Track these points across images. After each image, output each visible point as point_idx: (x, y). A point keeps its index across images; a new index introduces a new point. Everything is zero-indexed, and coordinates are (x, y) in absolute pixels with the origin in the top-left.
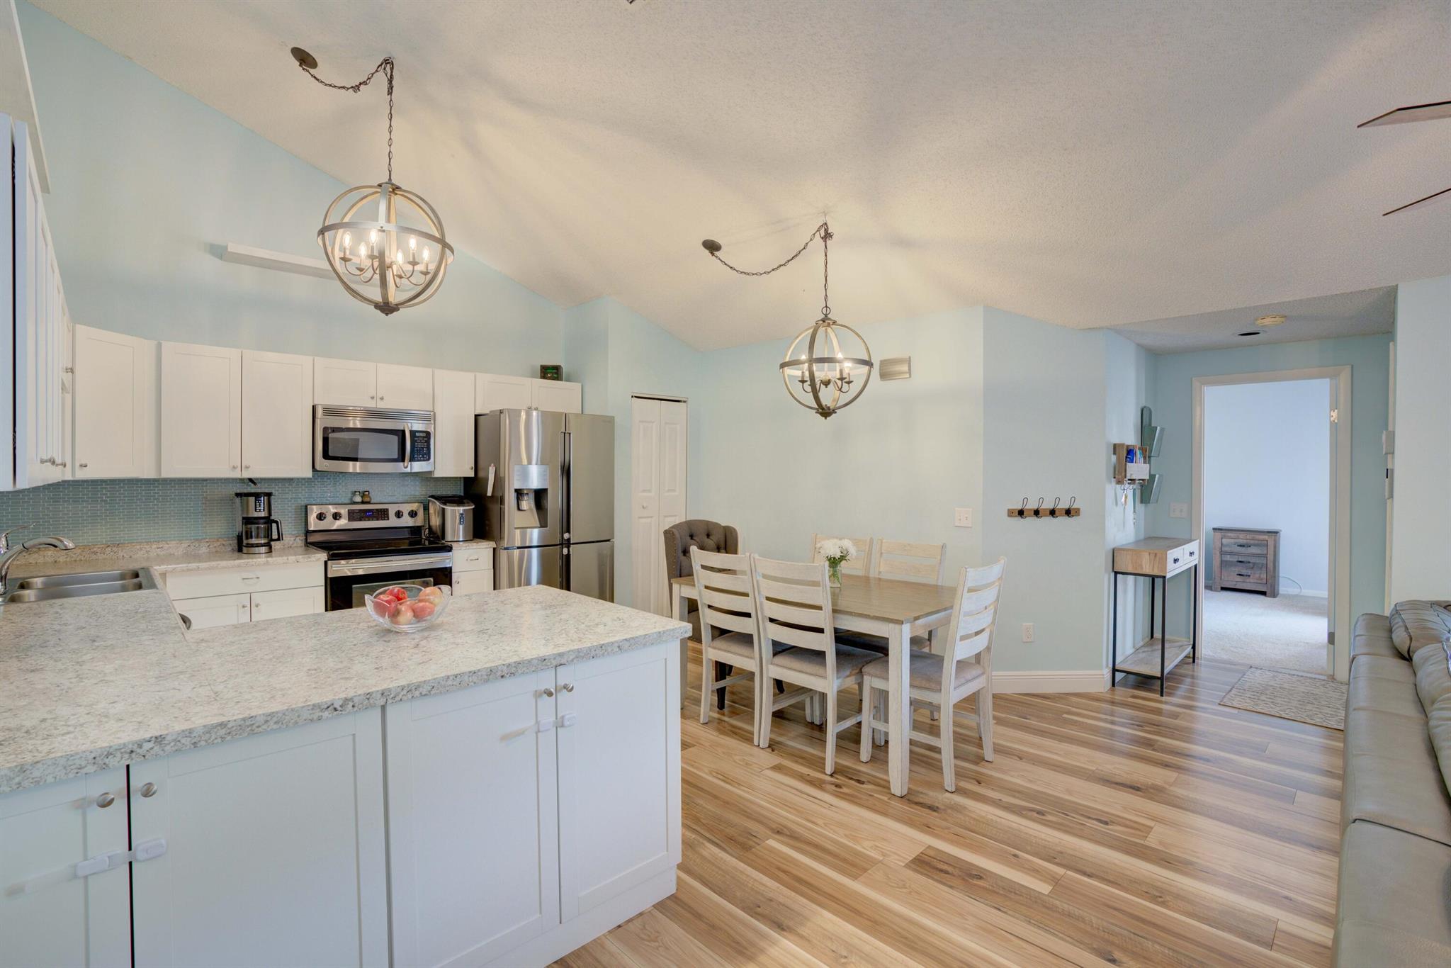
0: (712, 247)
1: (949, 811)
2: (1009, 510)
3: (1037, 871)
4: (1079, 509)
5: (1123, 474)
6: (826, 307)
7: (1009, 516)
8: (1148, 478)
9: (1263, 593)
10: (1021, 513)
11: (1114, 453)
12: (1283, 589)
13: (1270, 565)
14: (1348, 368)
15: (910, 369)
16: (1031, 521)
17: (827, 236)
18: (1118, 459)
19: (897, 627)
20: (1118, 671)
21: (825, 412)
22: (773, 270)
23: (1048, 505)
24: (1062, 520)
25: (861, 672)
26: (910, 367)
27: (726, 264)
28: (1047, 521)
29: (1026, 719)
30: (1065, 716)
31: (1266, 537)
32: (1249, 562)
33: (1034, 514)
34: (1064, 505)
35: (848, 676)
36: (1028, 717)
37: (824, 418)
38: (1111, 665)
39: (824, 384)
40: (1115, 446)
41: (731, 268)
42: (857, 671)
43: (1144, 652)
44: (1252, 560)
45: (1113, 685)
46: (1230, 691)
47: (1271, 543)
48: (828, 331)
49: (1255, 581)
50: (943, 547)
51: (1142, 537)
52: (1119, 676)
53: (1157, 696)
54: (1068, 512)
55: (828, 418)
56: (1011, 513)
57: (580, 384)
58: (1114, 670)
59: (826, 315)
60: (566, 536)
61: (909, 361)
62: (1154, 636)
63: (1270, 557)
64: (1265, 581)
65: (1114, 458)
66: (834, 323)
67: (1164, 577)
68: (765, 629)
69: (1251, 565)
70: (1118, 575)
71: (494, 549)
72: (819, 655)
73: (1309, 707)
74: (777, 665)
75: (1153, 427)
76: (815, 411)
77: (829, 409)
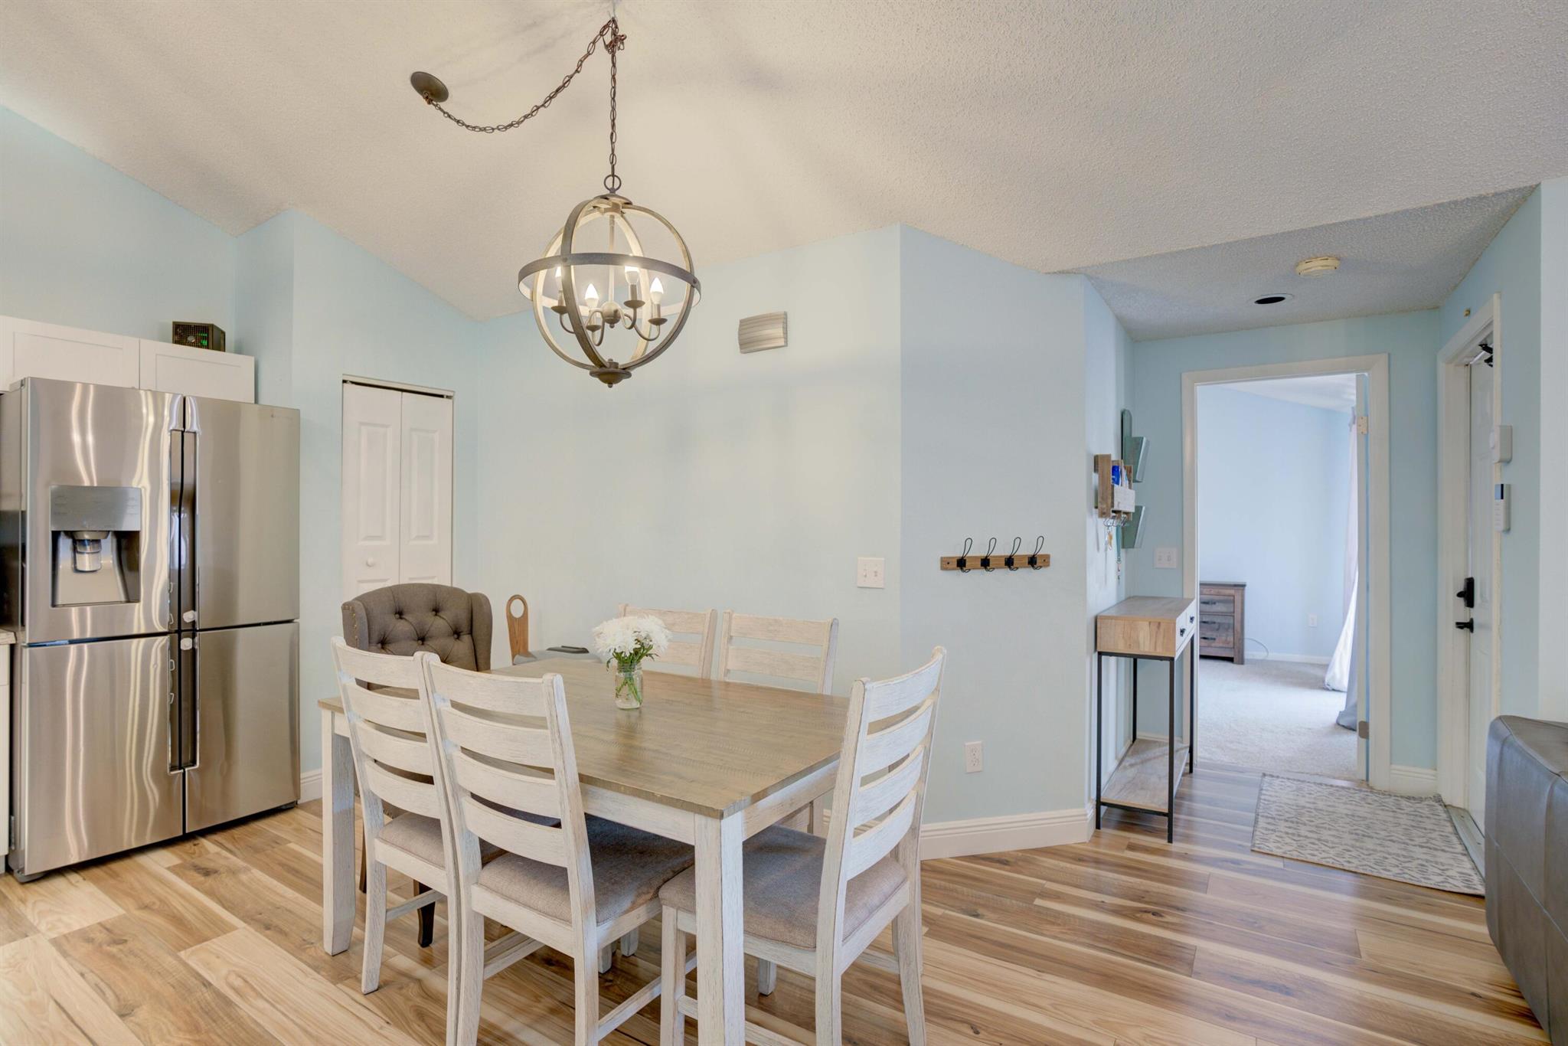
0: (431, 90)
2: (943, 559)
4: (1048, 557)
5: (1110, 501)
6: (613, 175)
7: (943, 568)
8: (1132, 511)
9: (1230, 660)
10: (961, 563)
11: (1096, 470)
12: (1248, 654)
13: (1238, 626)
14: (1385, 357)
15: (786, 333)
16: (978, 575)
17: (616, 42)
18: (1102, 479)
19: (712, 823)
20: (1104, 804)
21: (610, 374)
22: (526, 117)
23: (1002, 550)
24: (1025, 574)
25: (656, 895)
26: (785, 329)
27: (449, 116)
28: (1000, 576)
29: (977, 916)
30: (1038, 902)
31: (1232, 592)
32: (1214, 623)
33: (982, 565)
34: (1026, 550)
35: (627, 912)
36: (980, 911)
37: (604, 384)
38: (1094, 796)
39: (608, 322)
40: (1096, 458)
41: (458, 122)
42: (649, 896)
43: (1132, 765)
44: (1218, 620)
45: (1098, 826)
46: (1256, 821)
47: (1238, 599)
48: (616, 220)
49: (1221, 645)
50: (833, 625)
51: (1123, 597)
52: (1103, 809)
53: (1161, 842)
54: (1032, 561)
55: (614, 385)
56: (945, 564)
57: (252, 359)
58: (1099, 803)
59: (611, 191)
60: (188, 616)
61: (783, 319)
62: (1138, 737)
63: (1237, 616)
64: (1231, 645)
65: (1095, 477)
66: (628, 204)
67: (1172, 659)
68: (460, 813)
69: (1216, 626)
70: (1104, 658)
71: (12, 647)
72: (554, 876)
73: (1369, 844)
74: (488, 888)
75: (1135, 438)
76: (588, 372)
77: (617, 368)
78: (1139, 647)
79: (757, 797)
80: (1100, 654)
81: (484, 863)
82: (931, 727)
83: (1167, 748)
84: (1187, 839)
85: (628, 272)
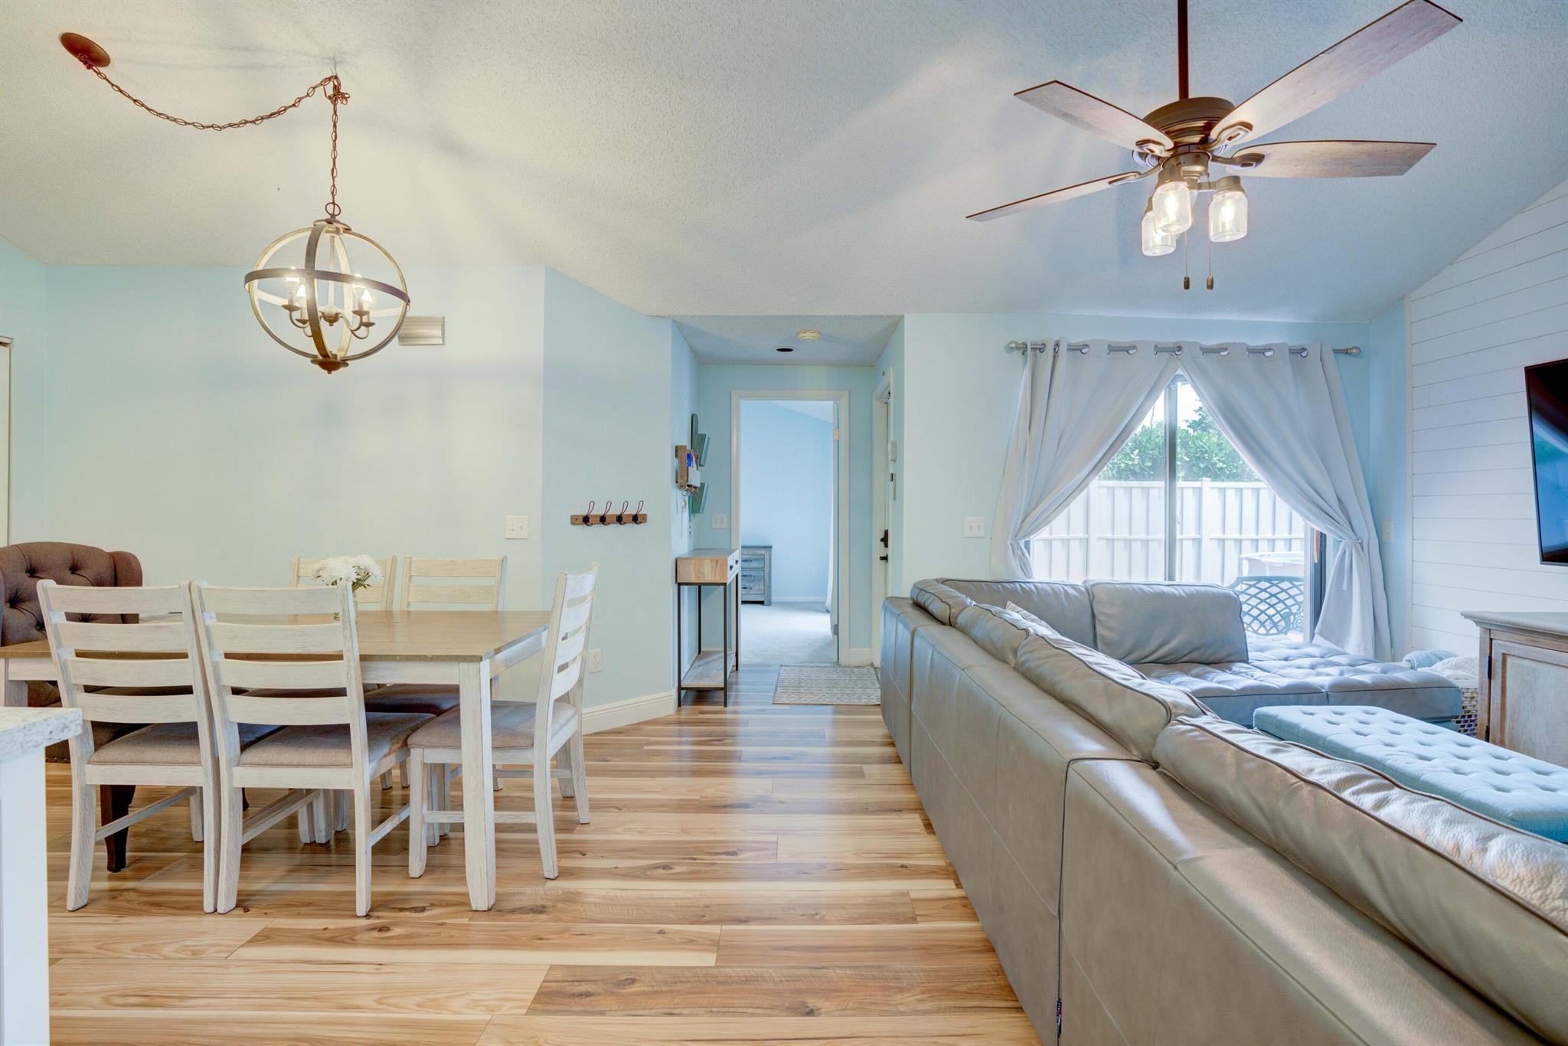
0: (87, 53)
1: (560, 905)
2: (572, 517)
3: (691, 941)
4: (645, 515)
5: (686, 478)
6: (334, 203)
7: (573, 523)
8: (699, 486)
9: (762, 603)
10: (586, 520)
11: (676, 456)
12: (774, 598)
13: (767, 578)
14: (848, 392)
15: (443, 334)
16: (598, 529)
17: (338, 96)
18: (681, 463)
19: (472, 666)
20: (683, 689)
21: (329, 363)
22: (230, 125)
23: (615, 511)
24: (629, 528)
25: (405, 744)
26: (443, 331)
27: (121, 91)
28: (614, 529)
29: (608, 761)
30: (646, 748)
31: (762, 552)
32: (751, 576)
33: (600, 521)
34: (631, 511)
35: (385, 756)
36: (609, 758)
37: (326, 371)
38: (676, 685)
39: (327, 320)
40: (677, 447)
42: (399, 745)
43: (699, 666)
44: (753, 573)
45: (679, 705)
46: (776, 690)
47: (767, 557)
48: (335, 239)
49: (756, 592)
50: (504, 560)
51: (692, 549)
52: (683, 692)
53: (721, 708)
54: (635, 519)
55: (333, 372)
56: (574, 520)
58: (680, 688)
59: (333, 216)
61: (442, 323)
62: (702, 649)
63: (767, 570)
64: (763, 592)
65: (676, 461)
66: (348, 230)
67: (725, 584)
68: (224, 708)
69: (752, 578)
70: (681, 587)
72: (339, 733)
73: (835, 691)
74: (252, 765)
75: (701, 435)
76: (310, 359)
77: (336, 358)
78: (704, 577)
79: (498, 651)
80: (679, 584)
81: (244, 747)
82: (591, 613)
83: (723, 654)
84: (736, 703)
85: (355, 288)
